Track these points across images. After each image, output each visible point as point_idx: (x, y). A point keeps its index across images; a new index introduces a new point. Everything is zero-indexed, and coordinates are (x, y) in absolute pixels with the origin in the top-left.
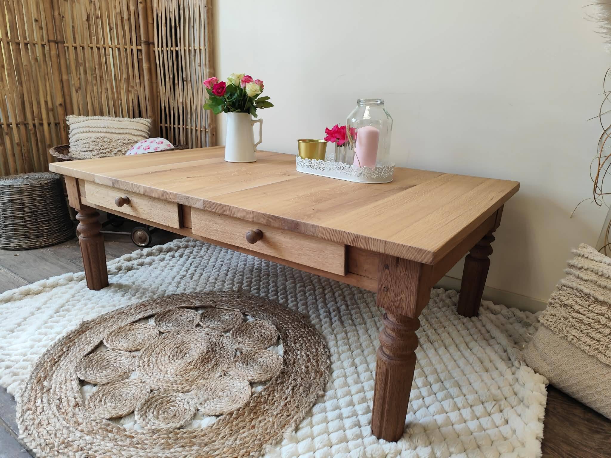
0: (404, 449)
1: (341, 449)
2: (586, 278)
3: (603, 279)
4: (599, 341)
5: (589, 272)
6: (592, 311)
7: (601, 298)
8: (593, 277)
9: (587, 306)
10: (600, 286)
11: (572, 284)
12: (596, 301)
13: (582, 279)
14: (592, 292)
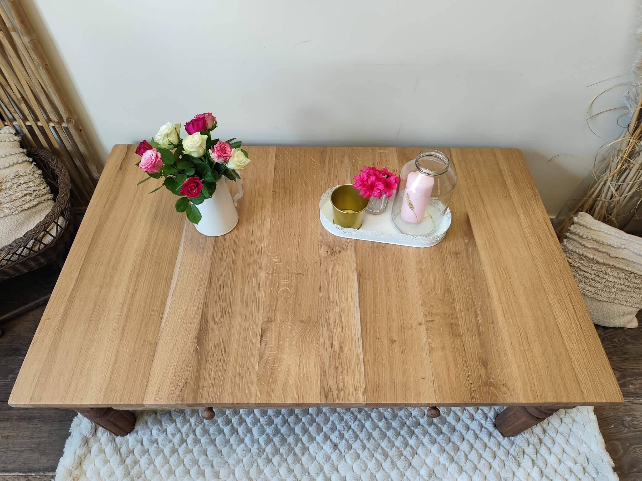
0: (528, 436)
1: (500, 465)
2: (591, 246)
3: (602, 246)
4: (597, 288)
5: (591, 241)
6: (594, 270)
7: (601, 261)
8: (595, 246)
9: (590, 267)
10: (600, 252)
11: (579, 251)
12: (598, 262)
13: (587, 247)
14: (595, 258)
